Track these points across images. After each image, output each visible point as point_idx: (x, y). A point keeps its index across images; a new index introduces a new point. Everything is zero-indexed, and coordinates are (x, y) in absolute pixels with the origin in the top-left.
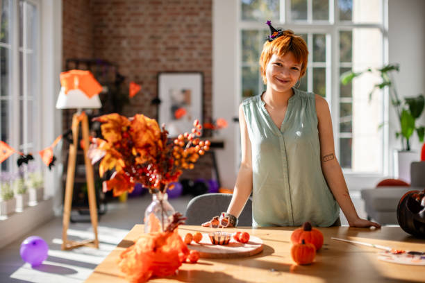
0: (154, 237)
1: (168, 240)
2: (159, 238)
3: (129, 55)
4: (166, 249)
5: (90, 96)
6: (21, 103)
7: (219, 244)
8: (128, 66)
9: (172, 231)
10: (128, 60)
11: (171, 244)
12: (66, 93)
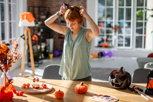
0: (2, 87)
1: (6, 88)
2: (3, 88)
3: (55, 3)
4: (6, 91)
5: (30, 22)
6: (10, 23)
7: (35, 88)
8: (55, 8)
9: (8, 86)
10: (55, 5)
11: (8, 89)
12: (22, 21)
